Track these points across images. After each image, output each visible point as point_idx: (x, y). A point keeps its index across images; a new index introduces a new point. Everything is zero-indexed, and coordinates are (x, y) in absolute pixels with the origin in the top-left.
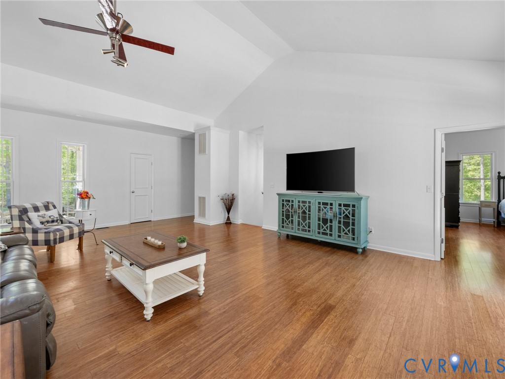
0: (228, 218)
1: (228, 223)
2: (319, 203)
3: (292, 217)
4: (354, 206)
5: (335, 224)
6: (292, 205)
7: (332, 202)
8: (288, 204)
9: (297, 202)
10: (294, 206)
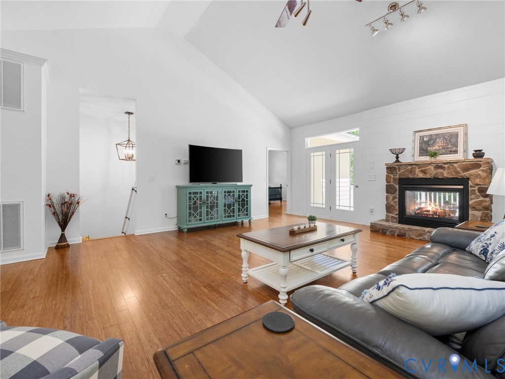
0: (63, 238)
1: (62, 246)
2: (225, 192)
3: (201, 208)
4: (247, 191)
5: (236, 207)
6: (201, 197)
7: (234, 190)
8: (195, 197)
9: (205, 193)
10: (203, 198)
